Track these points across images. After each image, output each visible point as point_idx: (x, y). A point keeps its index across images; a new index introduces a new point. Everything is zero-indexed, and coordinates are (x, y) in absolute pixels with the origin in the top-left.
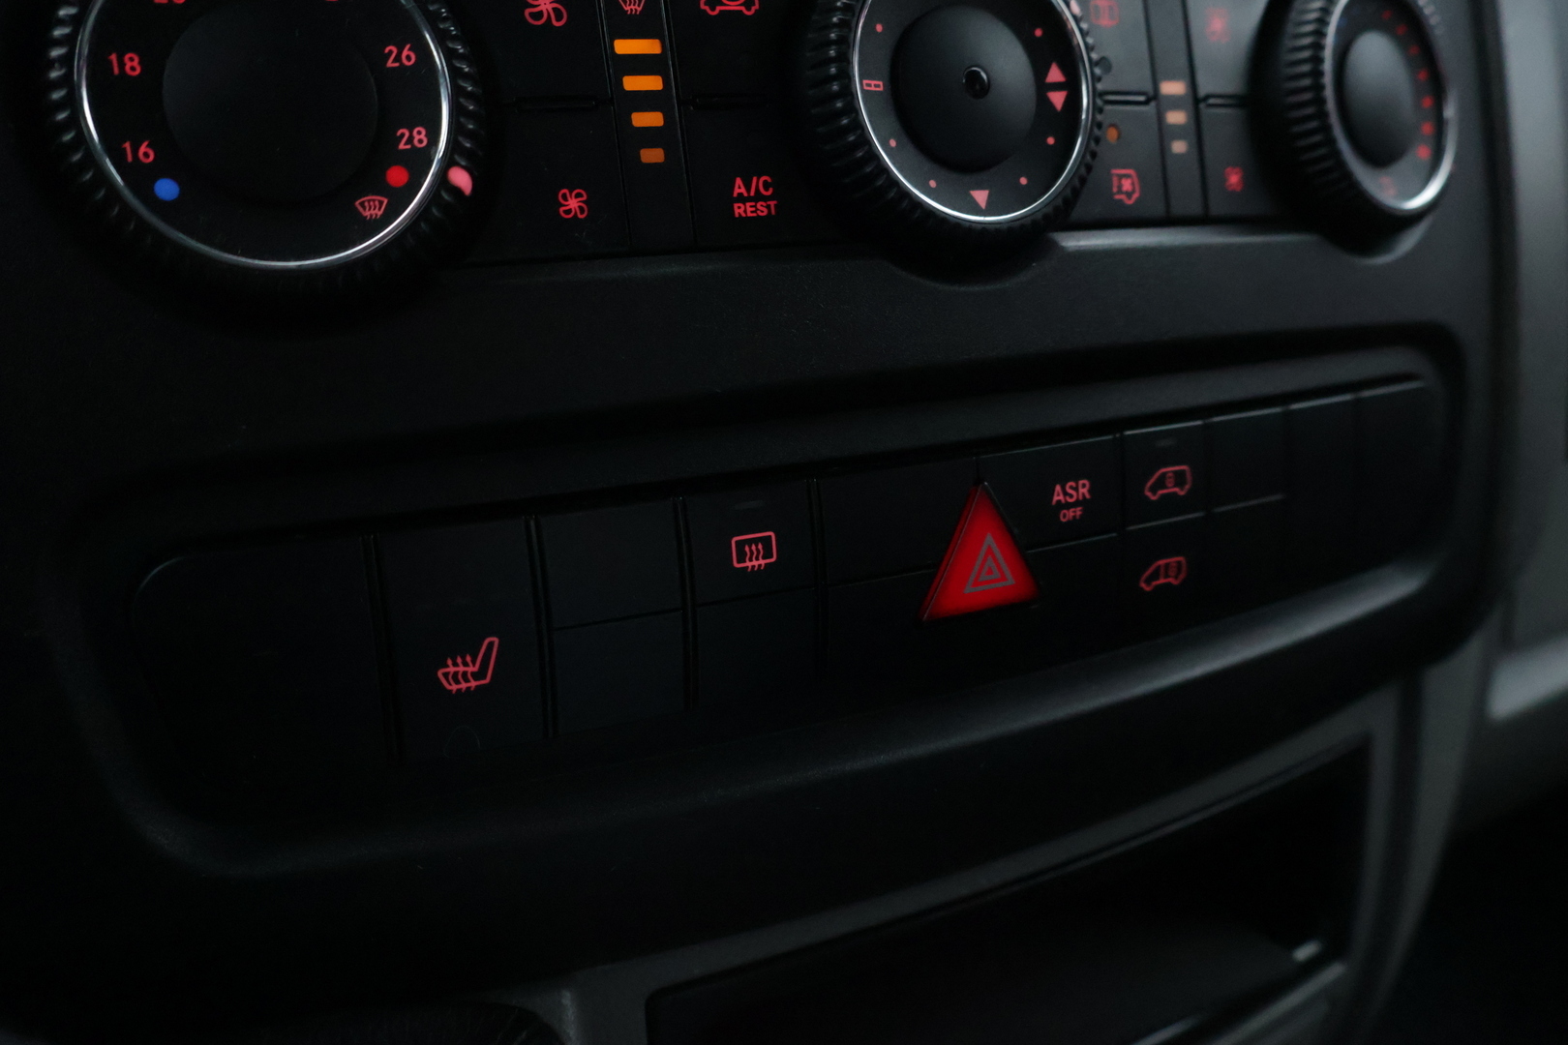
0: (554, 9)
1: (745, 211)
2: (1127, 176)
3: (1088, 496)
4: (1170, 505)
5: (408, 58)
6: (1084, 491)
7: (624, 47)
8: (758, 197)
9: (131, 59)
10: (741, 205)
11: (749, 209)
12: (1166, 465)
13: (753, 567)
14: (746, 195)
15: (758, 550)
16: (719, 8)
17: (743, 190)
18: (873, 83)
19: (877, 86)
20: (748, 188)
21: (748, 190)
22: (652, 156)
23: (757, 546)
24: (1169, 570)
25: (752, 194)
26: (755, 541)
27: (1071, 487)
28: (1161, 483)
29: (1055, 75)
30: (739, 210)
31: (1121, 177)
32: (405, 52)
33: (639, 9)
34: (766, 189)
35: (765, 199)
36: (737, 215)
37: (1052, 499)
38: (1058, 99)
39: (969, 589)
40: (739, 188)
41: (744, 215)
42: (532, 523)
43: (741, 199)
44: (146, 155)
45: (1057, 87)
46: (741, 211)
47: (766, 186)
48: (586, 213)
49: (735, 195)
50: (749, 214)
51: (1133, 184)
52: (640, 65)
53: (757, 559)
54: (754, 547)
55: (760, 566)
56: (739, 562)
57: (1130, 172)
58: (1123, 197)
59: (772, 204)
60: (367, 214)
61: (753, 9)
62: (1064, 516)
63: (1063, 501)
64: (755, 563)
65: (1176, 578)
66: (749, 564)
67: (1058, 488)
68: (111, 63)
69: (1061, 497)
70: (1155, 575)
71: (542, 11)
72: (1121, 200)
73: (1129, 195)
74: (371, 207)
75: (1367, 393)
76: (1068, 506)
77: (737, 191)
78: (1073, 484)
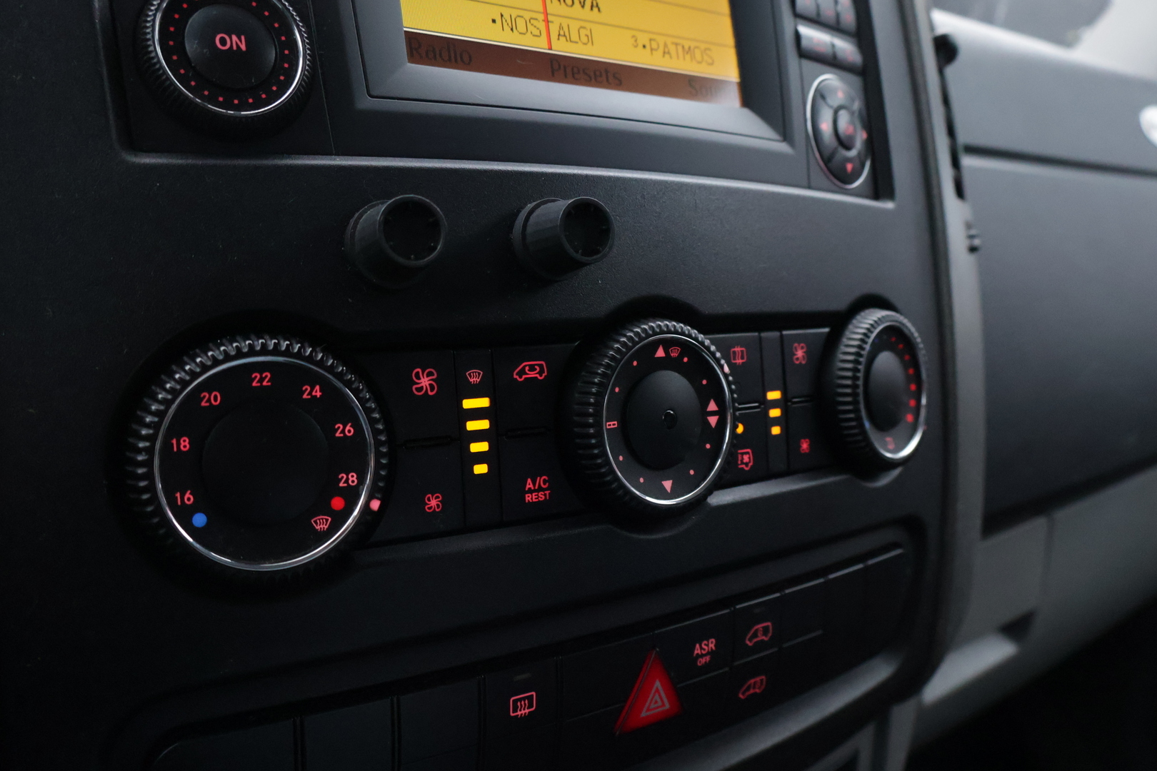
0: (430, 384)
1: (532, 499)
2: (748, 453)
3: (714, 648)
4: (760, 646)
5: (349, 431)
6: (712, 646)
7: (468, 404)
8: (540, 489)
9: (184, 441)
10: (530, 495)
11: (534, 497)
12: (759, 623)
13: (522, 714)
14: (533, 488)
15: (525, 704)
16: (524, 377)
17: (531, 486)
18: (612, 423)
19: (614, 425)
20: (534, 484)
21: (534, 486)
22: (481, 469)
23: (525, 701)
24: (756, 684)
25: (536, 488)
26: (524, 699)
27: (705, 645)
28: (755, 635)
29: (712, 406)
30: (528, 498)
31: (743, 454)
32: (348, 428)
33: (478, 380)
34: (544, 484)
35: (543, 490)
36: (527, 501)
37: (693, 653)
38: (713, 420)
39: (644, 714)
40: (529, 485)
41: (531, 501)
42: (395, 699)
43: (530, 491)
44: (189, 499)
45: (713, 413)
46: (530, 499)
47: (545, 482)
48: (440, 509)
49: (527, 489)
50: (534, 500)
51: (749, 458)
52: (477, 414)
53: (524, 709)
54: (523, 703)
55: (525, 713)
56: (513, 713)
57: (749, 450)
58: (744, 466)
59: (547, 492)
60: (318, 528)
61: (544, 375)
62: (700, 662)
63: (700, 653)
64: (523, 712)
65: (759, 688)
66: (519, 713)
67: (698, 646)
68: (173, 444)
69: (699, 652)
70: (748, 688)
71: (422, 387)
72: (743, 468)
73: (747, 464)
74: (321, 524)
75: (871, 562)
76: (702, 656)
77: (528, 486)
78: (706, 642)
